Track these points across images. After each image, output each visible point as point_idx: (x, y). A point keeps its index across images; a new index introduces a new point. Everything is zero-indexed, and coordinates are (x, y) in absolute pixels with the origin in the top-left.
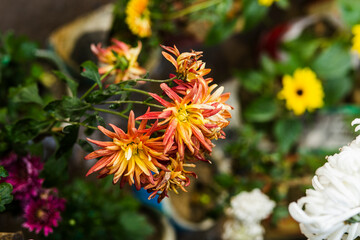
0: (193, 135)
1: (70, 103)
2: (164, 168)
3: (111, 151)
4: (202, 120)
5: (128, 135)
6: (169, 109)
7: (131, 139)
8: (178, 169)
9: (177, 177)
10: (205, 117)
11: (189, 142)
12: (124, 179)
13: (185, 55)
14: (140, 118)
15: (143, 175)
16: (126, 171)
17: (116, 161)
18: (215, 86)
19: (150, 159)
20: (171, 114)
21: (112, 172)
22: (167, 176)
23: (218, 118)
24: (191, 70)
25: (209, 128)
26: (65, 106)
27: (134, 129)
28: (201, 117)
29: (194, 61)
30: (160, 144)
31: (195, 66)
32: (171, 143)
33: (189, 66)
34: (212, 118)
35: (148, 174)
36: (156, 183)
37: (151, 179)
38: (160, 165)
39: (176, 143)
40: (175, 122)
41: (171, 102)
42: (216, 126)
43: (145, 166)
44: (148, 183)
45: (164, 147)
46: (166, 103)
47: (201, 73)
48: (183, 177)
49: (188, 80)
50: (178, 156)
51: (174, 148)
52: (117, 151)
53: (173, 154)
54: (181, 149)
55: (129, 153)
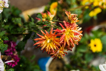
0: (69, 40)
1: (32, 24)
2: (58, 48)
3: (43, 39)
4: (74, 36)
5: (49, 35)
6: (64, 29)
7: (50, 37)
8: (62, 50)
9: (61, 53)
10: (74, 35)
11: (68, 42)
12: (45, 49)
13: (72, 14)
14: (55, 30)
15: (51, 49)
16: (46, 47)
17: (44, 42)
18: (79, 27)
19: (55, 44)
20: (64, 31)
21: (41, 46)
22: (59, 51)
23: (78, 37)
24: (73, 20)
25: (75, 39)
26: (30, 25)
27: (52, 33)
28: (73, 35)
29: (75, 17)
30: (59, 40)
32: (62, 41)
33: (73, 18)
34: (76, 36)
35: (53, 49)
36: (54, 53)
37: (53, 51)
38: (57, 47)
39: (63, 42)
40: (65, 34)
41: (65, 28)
42: (77, 40)
43: (52, 46)
44: (52, 52)
45: (60, 41)
46: (63, 28)
47: (76, 21)
48: (63, 53)
49: (71, 23)
50: (63, 46)
51: (63, 43)
52: (45, 40)
53: (62, 45)
54: (65, 44)
55: (48, 41)
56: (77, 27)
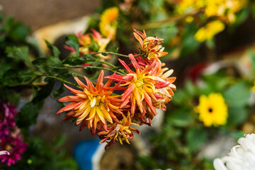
0: (144, 100)
1: (53, 62)
2: (117, 120)
3: (81, 98)
4: (154, 90)
5: (96, 88)
6: (131, 74)
7: (97, 92)
8: (127, 125)
9: (124, 131)
10: (156, 88)
11: (140, 104)
12: (85, 122)
13: (151, 38)
14: (108, 77)
15: (100, 123)
16: (88, 117)
17: (82, 106)
18: (167, 69)
19: (108, 110)
20: (131, 79)
21: (77, 115)
22: (118, 127)
23: (164, 91)
24: (153, 51)
25: (158, 98)
26: (49, 63)
27: (102, 84)
28: (153, 87)
29: (156, 44)
30: (118, 100)
31: (156, 48)
32: (127, 102)
33: (152, 47)
34: (160, 90)
35: (104, 122)
36: (108, 131)
37: (106, 127)
38: (115, 117)
39: (130, 104)
40: (133, 86)
41: (134, 70)
42: (162, 98)
43: (103, 116)
44: (102, 129)
45: (121, 103)
46: (129, 70)
47: (160, 55)
48: (129, 132)
49: (149, 58)
50: (129, 114)
51: (128, 106)
52: (84, 100)
53: (126, 111)
54: (133, 109)
55: (93, 102)
56: (163, 67)
